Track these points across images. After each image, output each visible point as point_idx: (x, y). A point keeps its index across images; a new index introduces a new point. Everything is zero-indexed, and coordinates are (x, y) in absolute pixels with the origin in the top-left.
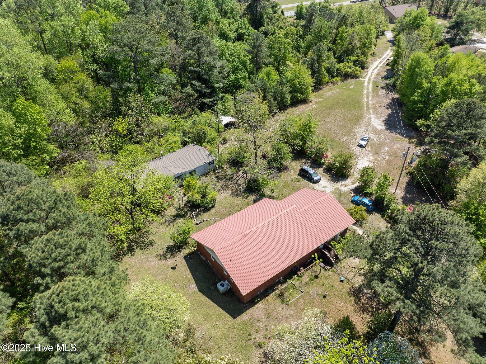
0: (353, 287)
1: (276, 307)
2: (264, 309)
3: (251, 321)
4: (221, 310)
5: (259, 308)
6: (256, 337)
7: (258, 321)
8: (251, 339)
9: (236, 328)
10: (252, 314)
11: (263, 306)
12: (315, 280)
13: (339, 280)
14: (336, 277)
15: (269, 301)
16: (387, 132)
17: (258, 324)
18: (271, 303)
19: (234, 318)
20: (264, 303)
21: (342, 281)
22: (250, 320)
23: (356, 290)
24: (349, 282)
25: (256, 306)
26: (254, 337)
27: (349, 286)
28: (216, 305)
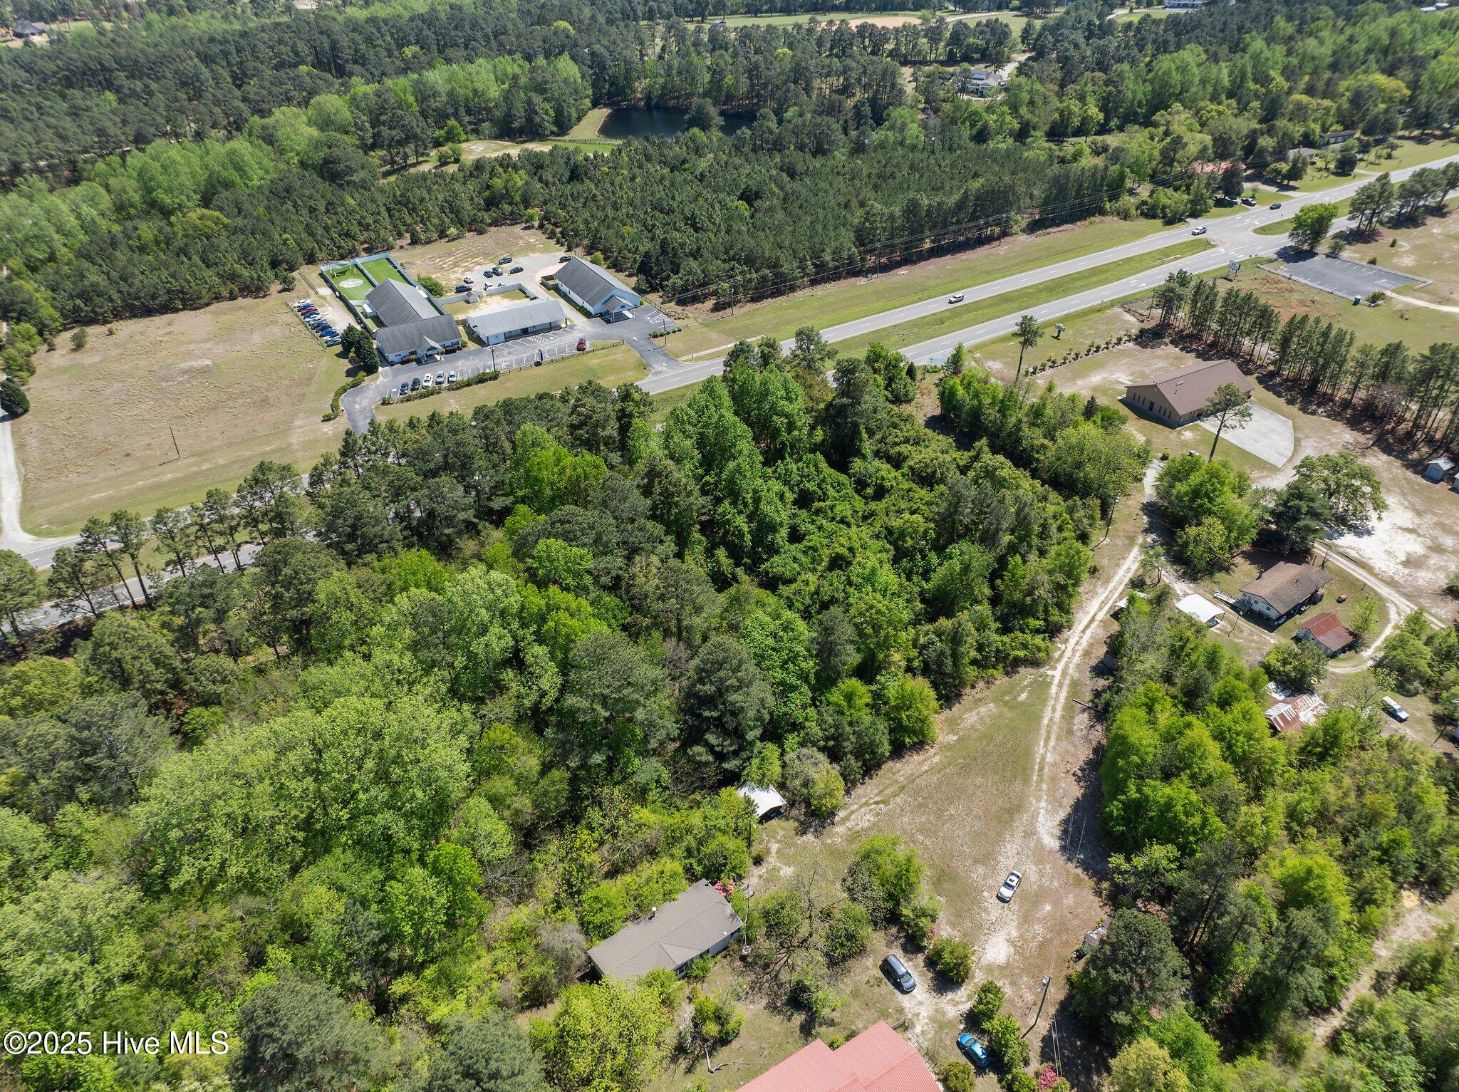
16: (1061, 859)
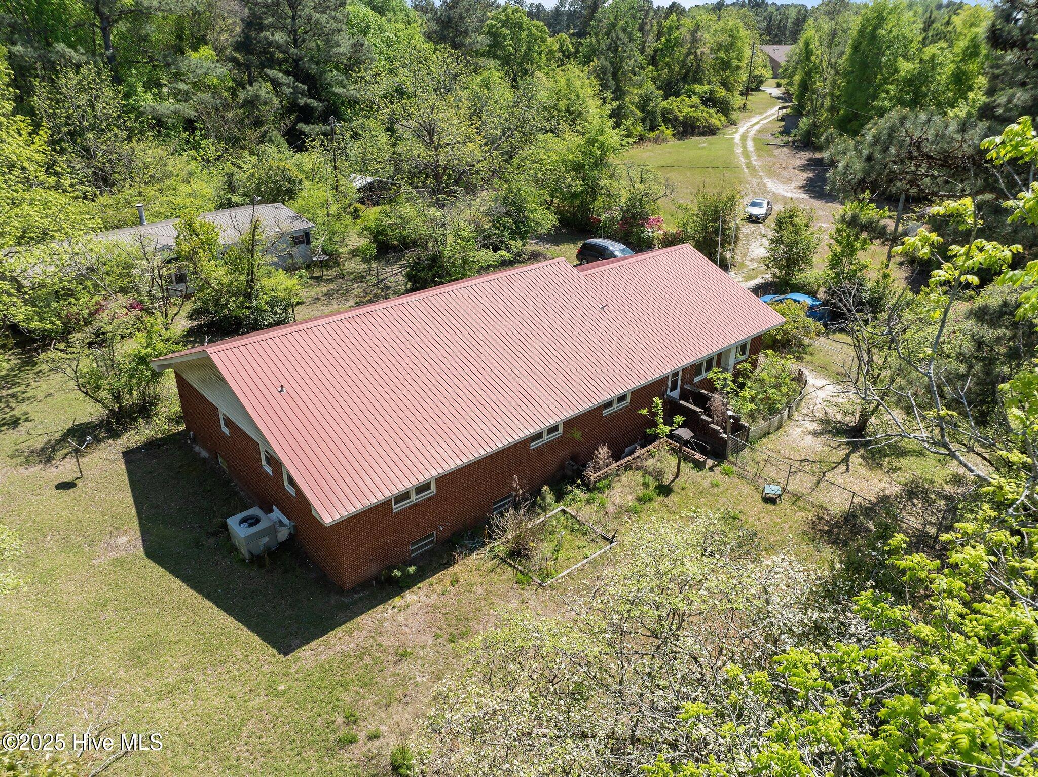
0: (820, 518)
1: (494, 599)
2: (434, 607)
3: (367, 661)
4: (230, 619)
5: (412, 609)
6: (383, 728)
7: (403, 656)
8: (352, 741)
9: (284, 693)
10: (378, 632)
11: (434, 596)
12: (662, 498)
13: (758, 497)
14: (745, 488)
15: (464, 577)
17: (400, 669)
18: (471, 585)
19: (285, 649)
20: (439, 589)
21: (770, 500)
22: (360, 657)
23: (837, 525)
24: (800, 503)
25: (397, 601)
26: (372, 728)
27: (803, 514)
28: (208, 603)
